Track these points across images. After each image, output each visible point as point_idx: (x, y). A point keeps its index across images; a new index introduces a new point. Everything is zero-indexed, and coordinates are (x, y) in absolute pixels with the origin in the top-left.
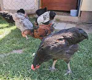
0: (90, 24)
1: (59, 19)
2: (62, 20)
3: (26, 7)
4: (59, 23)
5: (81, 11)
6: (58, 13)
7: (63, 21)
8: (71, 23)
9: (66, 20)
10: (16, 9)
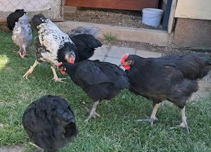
0: (204, 51)
1: (113, 35)
2: (122, 38)
3: (29, 5)
4: (114, 47)
5: (176, 19)
6: (107, 14)
7: (125, 42)
8: (148, 47)
9: (133, 39)
10: (5, 10)
